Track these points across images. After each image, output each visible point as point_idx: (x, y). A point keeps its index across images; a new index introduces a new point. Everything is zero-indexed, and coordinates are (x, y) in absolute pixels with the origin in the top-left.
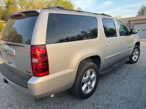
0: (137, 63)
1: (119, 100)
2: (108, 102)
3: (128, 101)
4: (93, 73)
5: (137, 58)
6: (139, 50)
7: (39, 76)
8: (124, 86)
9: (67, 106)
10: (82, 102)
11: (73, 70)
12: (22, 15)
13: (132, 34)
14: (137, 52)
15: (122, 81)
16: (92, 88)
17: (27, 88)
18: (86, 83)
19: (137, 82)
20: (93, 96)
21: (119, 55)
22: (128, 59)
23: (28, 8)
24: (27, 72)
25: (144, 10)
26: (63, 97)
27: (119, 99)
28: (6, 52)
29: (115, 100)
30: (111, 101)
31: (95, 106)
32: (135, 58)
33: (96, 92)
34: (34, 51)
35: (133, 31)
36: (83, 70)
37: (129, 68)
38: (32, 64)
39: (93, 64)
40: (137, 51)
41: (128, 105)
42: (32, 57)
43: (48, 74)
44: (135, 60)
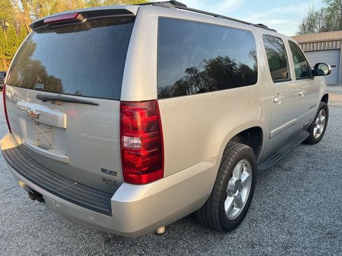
0: (321, 143)
1: (307, 233)
2: (283, 238)
3: (328, 234)
4: (245, 169)
5: (322, 130)
6: (326, 114)
7: (139, 182)
8: (308, 199)
9: (189, 251)
10: (222, 239)
11: (212, 165)
12: (79, 21)
13: (317, 75)
14: (323, 118)
15: (302, 186)
16: (242, 205)
17: (110, 214)
18: (232, 193)
19: (334, 188)
20: (244, 225)
21: (293, 124)
22: (307, 134)
23: (41, 6)
24: (104, 170)
25: (313, 21)
26: (174, 229)
27: (309, 231)
28: (38, 118)
29: (300, 232)
30: (291, 234)
31: (257, 248)
32: (318, 131)
33: (251, 214)
34: (131, 115)
35: (319, 67)
36: (230, 163)
37: (308, 155)
38: (124, 151)
39: (248, 147)
40: (323, 115)
41: (332, 244)
42: (122, 134)
43: (161, 176)
44: (318, 135)
